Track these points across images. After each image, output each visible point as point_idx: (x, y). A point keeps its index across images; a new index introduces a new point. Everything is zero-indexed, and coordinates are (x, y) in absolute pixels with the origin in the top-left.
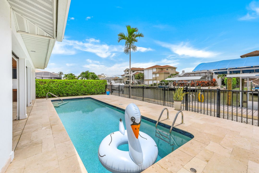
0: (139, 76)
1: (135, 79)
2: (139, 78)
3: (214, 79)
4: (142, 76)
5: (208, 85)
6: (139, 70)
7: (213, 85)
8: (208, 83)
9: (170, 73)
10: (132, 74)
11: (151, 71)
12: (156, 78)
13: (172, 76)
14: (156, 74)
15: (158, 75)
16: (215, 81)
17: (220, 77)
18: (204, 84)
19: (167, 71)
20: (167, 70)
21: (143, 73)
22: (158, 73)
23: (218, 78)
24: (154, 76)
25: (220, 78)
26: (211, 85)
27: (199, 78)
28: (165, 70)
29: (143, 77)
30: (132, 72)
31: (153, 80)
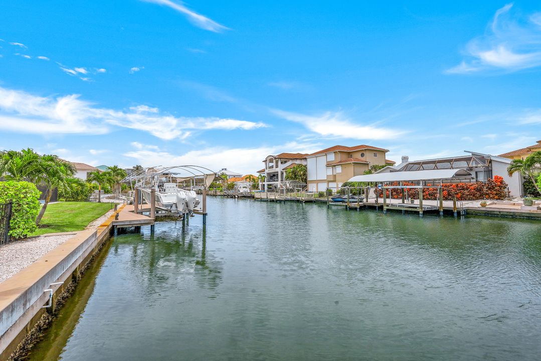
0: (294, 173)
1: (287, 178)
2: (295, 176)
3: (496, 177)
4: (302, 173)
5: (478, 193)
6: (297, 159)
7: (496, 194)
8: (479, 190)
9: (371, 164)
10: (281, 167)
11: (323, 160)
12: (335, 176)
13: (376, 170)
14: (335, 166)
15: (339, 170)
16: (501, 182)
17: (516, 170)
18: (466, 191)
19: (363, 159)
20: (362, 155)
21: (305, 166)
22: (340, 164)
23: (511, 174)
24: (330, 171)
25: (516, 174)
26: (487, 196)
27: (448, 174)
28: (358, 156)
29: (305, 174)
30: (279, 163)
31: (329, 181)
